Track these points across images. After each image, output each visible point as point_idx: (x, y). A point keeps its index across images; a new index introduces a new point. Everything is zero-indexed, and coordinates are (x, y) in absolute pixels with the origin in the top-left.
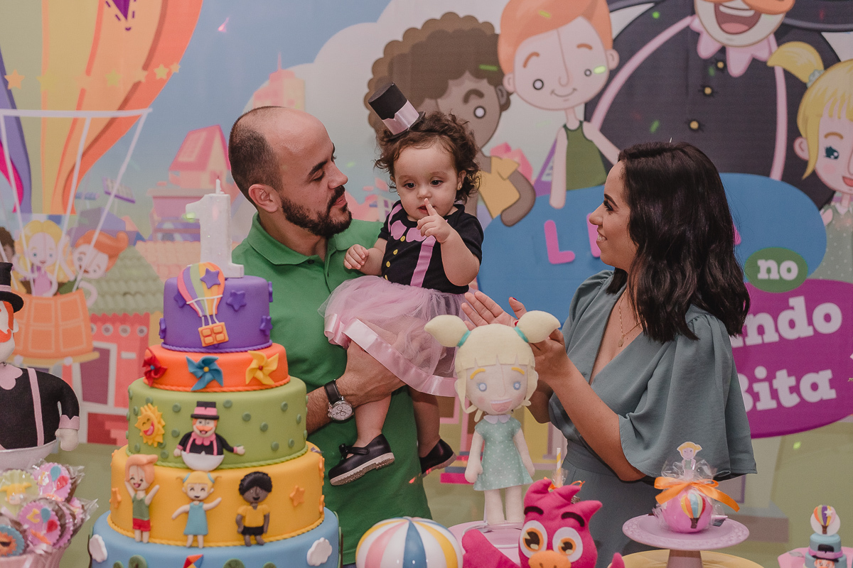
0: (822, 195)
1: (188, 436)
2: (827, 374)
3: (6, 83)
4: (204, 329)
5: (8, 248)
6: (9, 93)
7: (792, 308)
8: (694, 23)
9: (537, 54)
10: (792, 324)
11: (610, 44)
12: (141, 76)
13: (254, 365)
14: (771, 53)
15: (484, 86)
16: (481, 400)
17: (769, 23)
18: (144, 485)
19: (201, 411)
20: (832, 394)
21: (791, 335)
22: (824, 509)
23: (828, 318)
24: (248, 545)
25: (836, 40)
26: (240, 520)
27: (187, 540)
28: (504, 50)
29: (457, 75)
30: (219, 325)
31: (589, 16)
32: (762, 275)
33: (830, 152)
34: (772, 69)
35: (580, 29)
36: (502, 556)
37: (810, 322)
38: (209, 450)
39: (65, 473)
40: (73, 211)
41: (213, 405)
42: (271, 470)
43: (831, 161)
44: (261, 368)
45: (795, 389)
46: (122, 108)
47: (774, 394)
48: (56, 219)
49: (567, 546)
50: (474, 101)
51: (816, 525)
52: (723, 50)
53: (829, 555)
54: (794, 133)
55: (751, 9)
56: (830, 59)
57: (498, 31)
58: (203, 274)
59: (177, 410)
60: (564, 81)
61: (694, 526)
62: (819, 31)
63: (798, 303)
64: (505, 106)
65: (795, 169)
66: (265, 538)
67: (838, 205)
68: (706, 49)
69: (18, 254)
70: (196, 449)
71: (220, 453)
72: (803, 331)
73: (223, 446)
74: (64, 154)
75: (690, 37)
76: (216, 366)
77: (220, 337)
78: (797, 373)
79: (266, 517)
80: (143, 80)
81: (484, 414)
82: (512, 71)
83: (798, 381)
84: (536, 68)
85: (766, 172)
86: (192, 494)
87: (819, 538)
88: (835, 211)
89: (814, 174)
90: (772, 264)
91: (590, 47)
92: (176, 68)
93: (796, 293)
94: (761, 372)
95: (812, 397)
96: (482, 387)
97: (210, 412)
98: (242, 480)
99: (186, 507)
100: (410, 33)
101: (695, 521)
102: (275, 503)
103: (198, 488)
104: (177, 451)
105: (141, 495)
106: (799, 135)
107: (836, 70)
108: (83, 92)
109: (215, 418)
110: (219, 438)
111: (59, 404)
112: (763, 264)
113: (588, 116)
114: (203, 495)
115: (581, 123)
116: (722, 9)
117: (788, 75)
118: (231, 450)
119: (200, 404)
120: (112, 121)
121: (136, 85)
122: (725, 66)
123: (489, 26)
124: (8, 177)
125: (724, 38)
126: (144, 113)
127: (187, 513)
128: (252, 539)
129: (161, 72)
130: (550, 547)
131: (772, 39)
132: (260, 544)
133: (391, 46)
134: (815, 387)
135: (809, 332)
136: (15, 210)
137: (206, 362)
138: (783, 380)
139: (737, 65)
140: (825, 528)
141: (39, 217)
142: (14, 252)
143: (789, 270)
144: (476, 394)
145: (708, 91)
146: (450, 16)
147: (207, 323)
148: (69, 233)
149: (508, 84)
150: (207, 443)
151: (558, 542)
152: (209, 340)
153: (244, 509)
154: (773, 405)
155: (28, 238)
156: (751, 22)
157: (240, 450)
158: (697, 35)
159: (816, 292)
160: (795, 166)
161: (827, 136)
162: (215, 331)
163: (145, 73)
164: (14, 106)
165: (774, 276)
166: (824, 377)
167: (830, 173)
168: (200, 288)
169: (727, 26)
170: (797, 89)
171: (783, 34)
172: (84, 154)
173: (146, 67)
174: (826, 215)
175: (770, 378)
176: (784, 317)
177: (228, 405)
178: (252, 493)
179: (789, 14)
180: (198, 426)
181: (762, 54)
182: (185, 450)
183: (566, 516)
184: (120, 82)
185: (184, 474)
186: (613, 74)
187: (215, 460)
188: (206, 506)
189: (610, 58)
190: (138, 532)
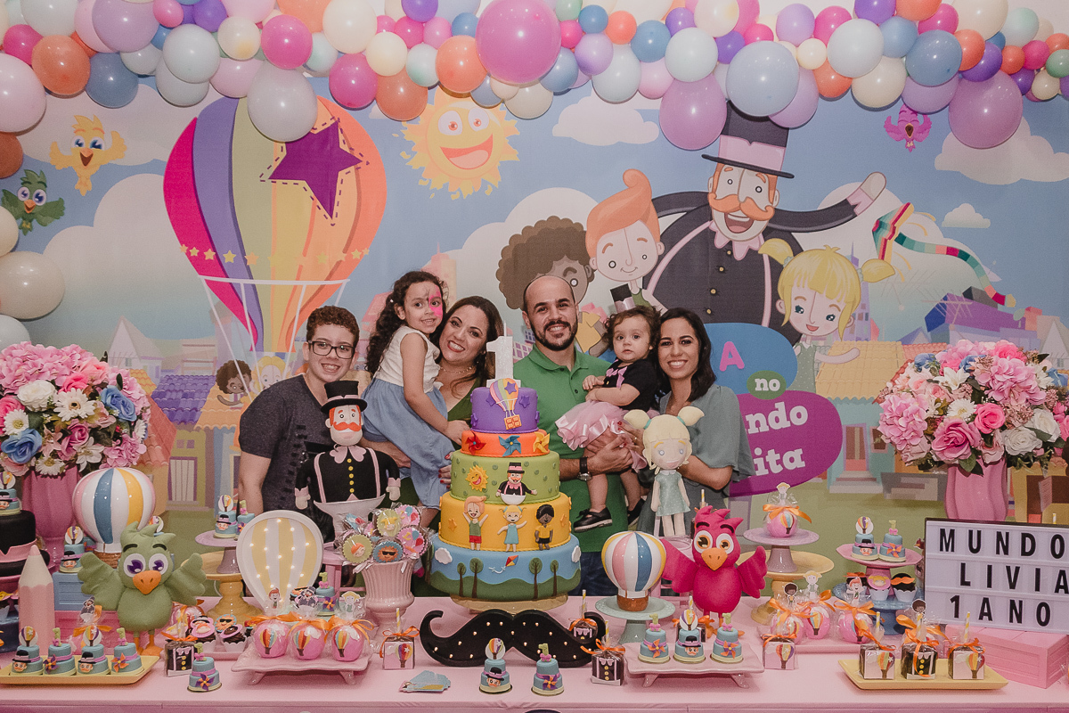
0: (794, 336)
1: (505, 483)
2: (799, 452)
3: (245, 261)
4: (507, 419)
5: (246, 375)
6: (248, 268)
7: (777, 410)
8: (713, 227)
9: (612, 245)
10: (777, 420)
11: (659, 238)
12: (342, 257)
13: (537, 440)
14: (760, 246)
15: (576, 265)
16: (661, 461)
17: (759, 226)
18: (478, 515)
19: (512, 468)
20: (803, 464)
21: (776, 427)
22: (864, 519)
23: (799, 415)
24: (541, 549)
25: (800, 237)
26: (536, 535)
27: (506, 548)
28: (589, 242)
29: (559, 258)
30: (516, 417)
31: (644, 220)
32: (758, 388)
33: (798, 309)
34: (762, 255)
35: (639, 228)
36: (681, 554)
37: (788, 419)
38: (517, 492)
39: (416, 511)
40: (293, 351)
41: (519, 464)
42: (553, 504)
43: (799, 314)
44: (541, 443)
45: (779, 462)
46: (327, 279)
47: (767, 465)
48: (281, 356)
49: (725, 544)
50: (571, 275)
51: (860, 530)
52: (730, 243)
53: (869, 545)
54: (775, 297)
55: (747, 217)
56: (797, 249)
57: (585, 229)
58: (506, 386)
59: (495, 468)
60: (629, 263)
61: (788, 533)
62: (790, 232)
63: (781, 406)
64: (591, 279)
65: (777, 319)
66: (550, 545)
67: (804, 343)
68: (720, 242)
69: (253, 380)
70: (510, 492)
71: (524, 494)
72: (784, 424)
73: (526, 490)
74: (287, 310)
75: (709, 235)
76: (517, 441)
77: (517, 424)
78: (781, 452)
79: (551, 532)
80: (343, 259)
81: (661, 469)
82: (595, 256)
83: (782, 457)
84: (611, 254)
85: (759, 322)
86: (510, 519)
87: (863, 537)
88: (802, 347)
89: (789, 322)
90: (764, 381)
91: (646, 241)
92: (366, 252)
93: (779, 400)
94: (758, 451)
95: (790, 466)
96: (662, 453)
97: (518, 468)
98: (538, 510)
99: (506, 527)
100: (527, 229)
101: (789, 529)
102: (555, 523)
103: (513, 515)
104: (498, 494)
105: (475, 521)
106: (779, 298)
107: (800, 256)
108: (301, 267)
109: (522, 472)
110: (523, 485)
111: (387, 471)
112: (758, 382)
113: (645, 286)
114: (516, 519)
115: (641, 290)
116: (729, 216)
117: (772, 260)
118: (530, 492)
119: (512, 464)
120: (322, 287)
121: (339, 263)
122: (732, 253)
123: (579, 225)
124: (247, 328)
125: (731, 236)
126: (344, 282)
127: (506, 531)
128: (543, 545)
129: (356, 254)
130: (714, 546)
131: (761, 235)
132: (548, 549)
133: (514, 238)
134: (792, 460)
135: (788, 425)
136: (251, 349)
137: (512, 439)
138: (772, 456)
139: (739, 253)
140: (864, 530)
141: (269, 354)
142: (251, 379)
143: (775, 385)
144: (658, 457)
145: (721, 269)
146: (553, 219)
147: (509, 416)
148: (290, 365)
149: (592, 264)
150: (516, 488)
151: (719, 543)
152: (511, 426)
153: (539, 527)
154: (766, 472)
155: (261, 369)
156: (748, 226)
157: (534, 492)
158: (714, 233)
159: (791, 399)
160: (777, 318)
161: (796, 299)
162: (514, 420)
163: (345, 255)
164: (251, 278)
165: (765, 389)
166: (797, 453)
167: (798, 322)
168: (505, 394)
169: (732, 228)
170: (777, 268)
171: (768, 233)
172: (301, 311)
173: (345, 251)
174: (797, 349)
175: (764, 455)
176: (772, 415)
177: (527, 465)
178: (543, 518)
179: (771, 221)
180: (512, 477)
181: (755, 247)
182: (503, 492)
183: (723, 527)
184: (327, 262)
185: (504, 507)
186: (660, 258)
187: (520, 498)
188: (517, 526)
189: (659, 247)
190: (473, 544)
